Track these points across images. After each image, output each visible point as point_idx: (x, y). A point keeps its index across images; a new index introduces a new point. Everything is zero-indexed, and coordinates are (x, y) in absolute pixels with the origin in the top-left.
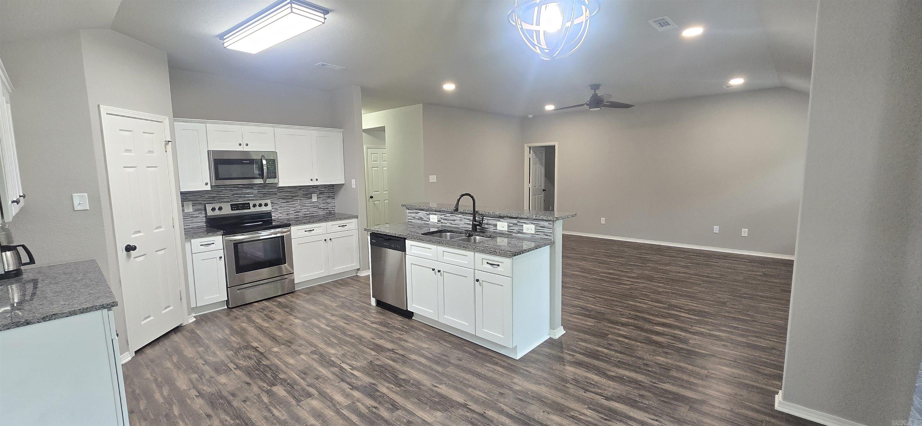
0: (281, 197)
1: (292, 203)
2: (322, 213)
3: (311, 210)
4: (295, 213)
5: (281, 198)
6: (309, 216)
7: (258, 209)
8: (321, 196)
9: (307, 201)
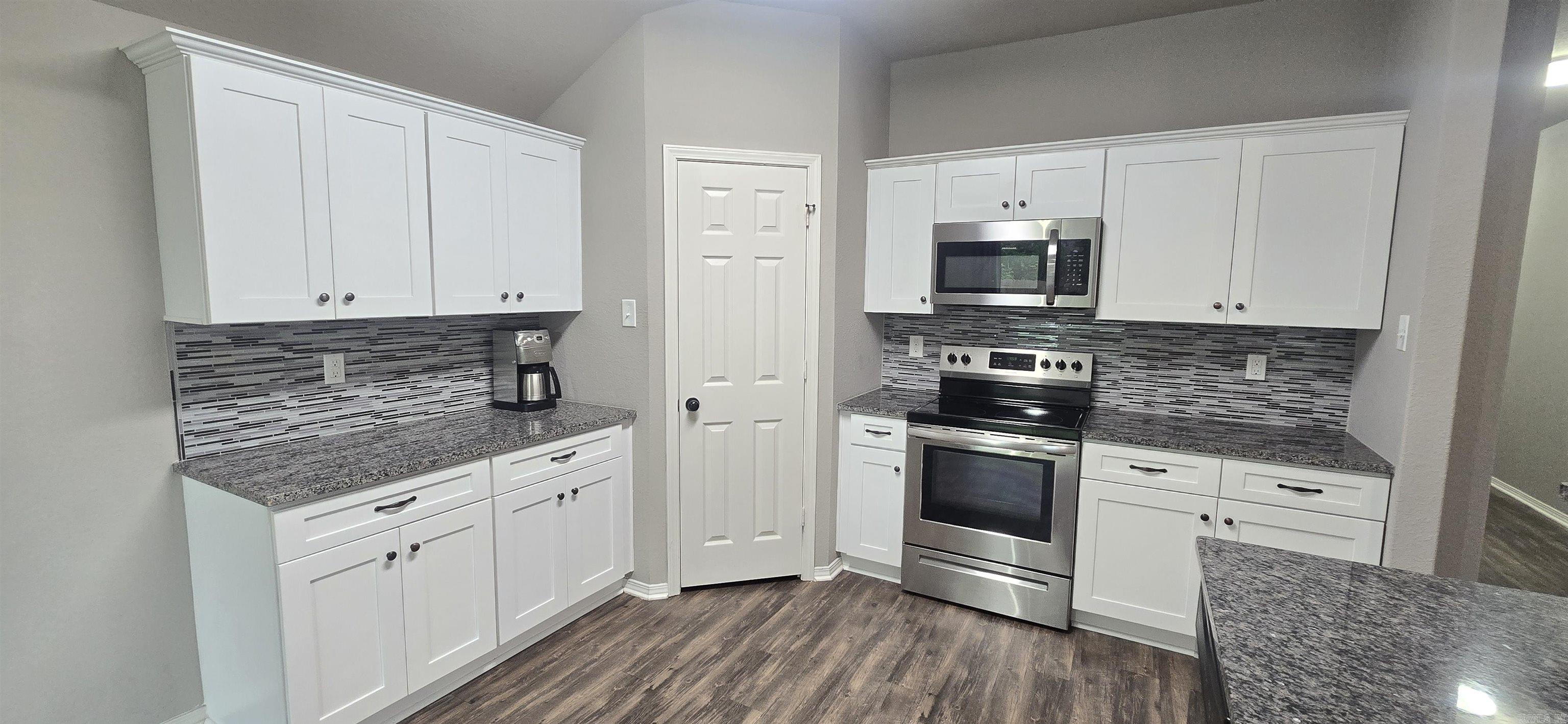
0: (1136, 351)
1: (1166, 373)
2: (1282, 423)
3: (1234, 404)
4: (1171, 403)
5: (1133, 355)
6: (1227, 423)
7: (1054, 374)
8: (1286, 364)
9: (1224, 377)
